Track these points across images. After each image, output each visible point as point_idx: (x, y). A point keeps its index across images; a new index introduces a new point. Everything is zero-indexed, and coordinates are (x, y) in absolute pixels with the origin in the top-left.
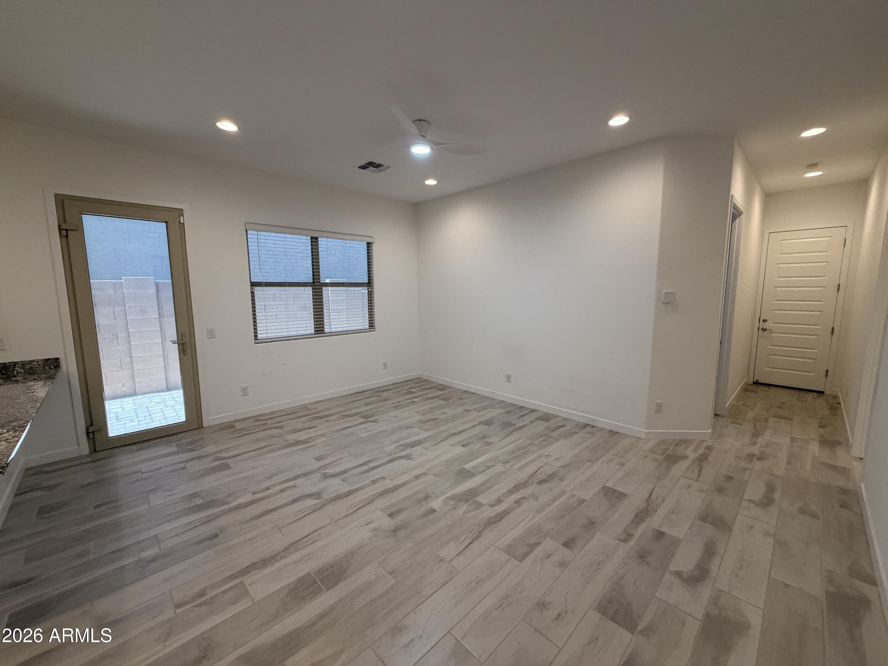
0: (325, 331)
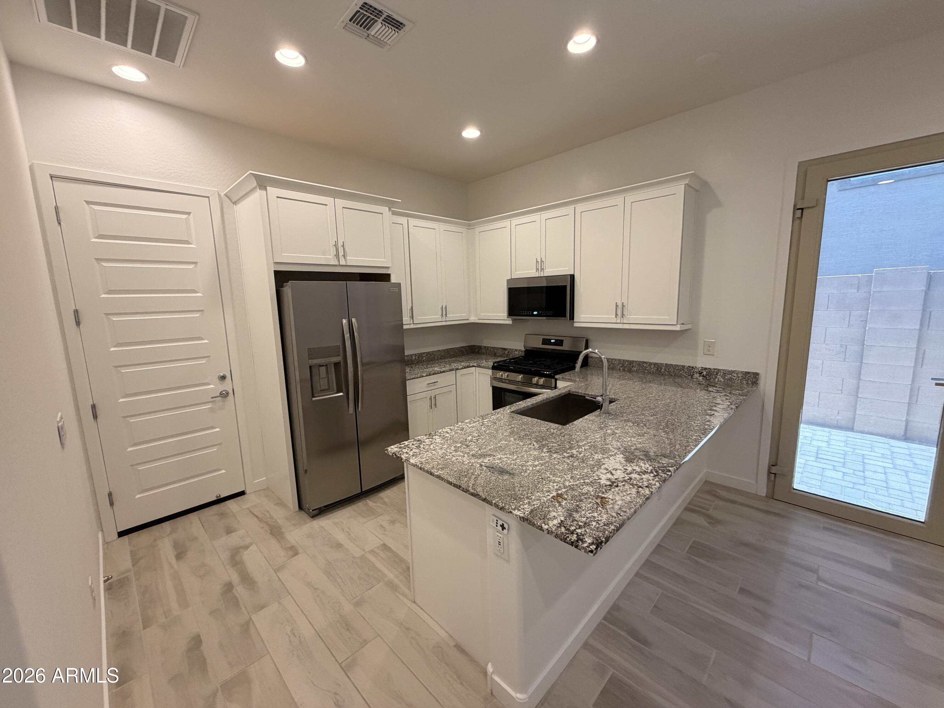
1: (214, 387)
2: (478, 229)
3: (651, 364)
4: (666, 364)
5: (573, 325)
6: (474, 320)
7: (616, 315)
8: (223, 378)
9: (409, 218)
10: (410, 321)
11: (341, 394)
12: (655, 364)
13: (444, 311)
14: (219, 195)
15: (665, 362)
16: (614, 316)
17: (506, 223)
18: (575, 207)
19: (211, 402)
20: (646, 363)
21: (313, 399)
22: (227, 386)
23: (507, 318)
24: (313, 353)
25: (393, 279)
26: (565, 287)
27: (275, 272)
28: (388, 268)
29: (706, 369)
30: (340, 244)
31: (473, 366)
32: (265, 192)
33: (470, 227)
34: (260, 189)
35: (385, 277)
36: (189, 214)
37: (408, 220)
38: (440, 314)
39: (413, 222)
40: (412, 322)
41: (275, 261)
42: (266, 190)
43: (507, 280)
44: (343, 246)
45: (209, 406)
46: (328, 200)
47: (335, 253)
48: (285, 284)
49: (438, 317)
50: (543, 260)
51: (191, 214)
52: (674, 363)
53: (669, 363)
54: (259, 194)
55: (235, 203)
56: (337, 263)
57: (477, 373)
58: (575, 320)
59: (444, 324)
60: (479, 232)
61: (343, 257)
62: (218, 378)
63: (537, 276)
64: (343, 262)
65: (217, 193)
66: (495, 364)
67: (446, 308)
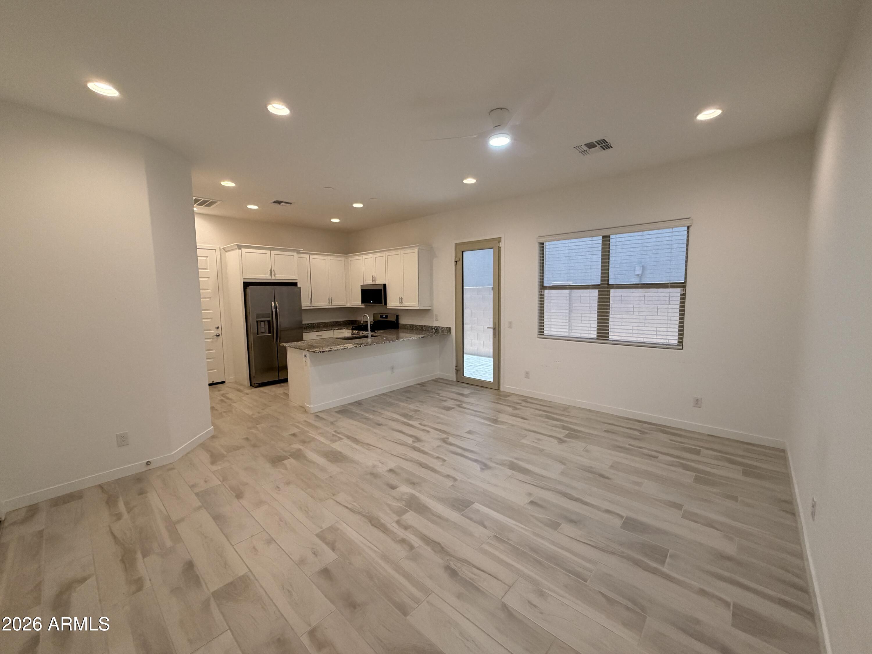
0: (609, 337)
1: (214, 332)
2: (350, 259)
3: (419, 325)
4: (424, 326)
5: (387, 307)
6: (349, 306)
7: (400, 302)
8: (218, 328)
9: (310, 255)
10: (310, 305)
11: (271, 334)
12: (421, 326)
13: (330, 300)
14: (220, 248)
15: (424, 325)
16: (399, 303)
17: (361, 257)
18: (385, 254)
19: (212, 338)
20: (418, 325)
21: (258, 335)
22: (219, 332)
23: (361, 304)
24: (258, 316)
25: (299, 285)
26: (382, 289)
27: (244, 282)
28: (296, 280)
29: (436, 327)
30: (273, 270)
31: (344, 329)
32: (240, 250)
33: (346, 257)
34: (239, 249)
35: (295, 284)
36: (207, 257)
37: (310, 256)
38: (328, 302)
39: (312, 257)
40: (311, 306)
41: (244, 278)
42: (241, 250)
43: (361, 286)
44: (274, 271)
45: (211, 340)
46: (268, 252)
47: (270, 274)
48: (247, 287)
49: (327, 303)
50: (375, 276)
51: (208, 258)
52: (426, 325)
53: (425, 325)
54: (238, 251)
55: (226, 251)
56: (271, 278)
57: (346, 332)
58: (387, 305)
59: (330, 307)
60: (351, 260)
61: (274, 276)
62: (216, 329)
63: (373, 284)
64: (273, 278)
65: (219, 248)
66: (353, 327)
67: (331, 299)
